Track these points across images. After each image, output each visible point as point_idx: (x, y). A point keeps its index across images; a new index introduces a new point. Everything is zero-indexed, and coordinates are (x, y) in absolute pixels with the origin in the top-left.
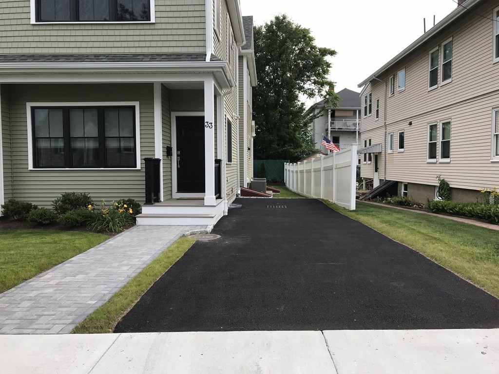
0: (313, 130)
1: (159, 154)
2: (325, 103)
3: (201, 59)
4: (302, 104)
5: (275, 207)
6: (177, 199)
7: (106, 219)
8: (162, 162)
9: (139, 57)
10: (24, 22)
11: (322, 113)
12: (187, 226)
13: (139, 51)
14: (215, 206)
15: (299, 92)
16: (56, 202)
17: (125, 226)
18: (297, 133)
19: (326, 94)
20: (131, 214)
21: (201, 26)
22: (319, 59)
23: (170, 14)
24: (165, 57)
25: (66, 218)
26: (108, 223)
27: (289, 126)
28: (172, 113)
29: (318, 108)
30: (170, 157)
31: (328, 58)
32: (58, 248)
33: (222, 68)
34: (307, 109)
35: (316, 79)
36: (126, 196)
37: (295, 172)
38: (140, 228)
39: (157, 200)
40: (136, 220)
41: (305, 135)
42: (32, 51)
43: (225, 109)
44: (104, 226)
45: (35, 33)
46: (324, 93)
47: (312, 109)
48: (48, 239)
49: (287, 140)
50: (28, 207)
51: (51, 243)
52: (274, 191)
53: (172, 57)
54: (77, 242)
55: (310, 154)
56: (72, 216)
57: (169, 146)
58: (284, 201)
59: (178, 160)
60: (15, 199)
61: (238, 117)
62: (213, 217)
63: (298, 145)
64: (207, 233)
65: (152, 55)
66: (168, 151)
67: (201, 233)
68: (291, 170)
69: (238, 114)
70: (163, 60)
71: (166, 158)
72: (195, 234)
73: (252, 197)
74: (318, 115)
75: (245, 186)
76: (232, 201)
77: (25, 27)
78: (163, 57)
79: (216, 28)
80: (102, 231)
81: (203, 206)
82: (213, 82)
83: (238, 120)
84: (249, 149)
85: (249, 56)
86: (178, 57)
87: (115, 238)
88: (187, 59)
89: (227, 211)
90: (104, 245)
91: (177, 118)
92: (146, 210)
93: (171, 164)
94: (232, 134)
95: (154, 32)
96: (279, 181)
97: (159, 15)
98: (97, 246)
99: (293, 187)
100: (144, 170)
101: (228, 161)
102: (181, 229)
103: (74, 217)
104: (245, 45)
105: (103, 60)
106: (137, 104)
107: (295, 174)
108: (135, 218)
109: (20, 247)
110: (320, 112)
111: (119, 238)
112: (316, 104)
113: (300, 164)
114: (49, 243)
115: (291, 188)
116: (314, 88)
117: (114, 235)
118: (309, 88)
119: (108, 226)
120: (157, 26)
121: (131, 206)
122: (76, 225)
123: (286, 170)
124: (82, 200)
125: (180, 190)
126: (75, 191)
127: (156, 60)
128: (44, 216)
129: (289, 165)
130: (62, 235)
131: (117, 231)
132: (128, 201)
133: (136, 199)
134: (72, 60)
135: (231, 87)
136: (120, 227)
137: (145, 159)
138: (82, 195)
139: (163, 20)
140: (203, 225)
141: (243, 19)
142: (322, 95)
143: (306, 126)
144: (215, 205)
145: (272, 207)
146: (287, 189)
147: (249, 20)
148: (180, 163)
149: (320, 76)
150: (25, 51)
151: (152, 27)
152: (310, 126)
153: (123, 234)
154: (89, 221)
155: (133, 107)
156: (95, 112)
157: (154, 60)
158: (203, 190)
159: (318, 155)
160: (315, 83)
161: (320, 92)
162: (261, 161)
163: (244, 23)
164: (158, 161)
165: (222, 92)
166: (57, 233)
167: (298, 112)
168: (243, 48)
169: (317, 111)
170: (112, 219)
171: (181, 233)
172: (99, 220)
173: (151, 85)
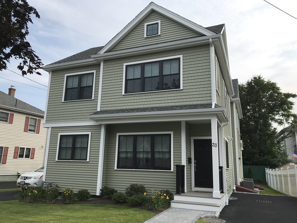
0: (285, 146)
1: (184, 162)
2: (292, 128)
3: (209, 107)
4: (274, 128)
5: (263, 201)
6: (195, 192)
7: (153, 202)
8: (185, 167)
9: (174, 108)
10: (119, 94)
11: (291, 134)
12: (202, 211)
13: (174, 104)
14: (220, 199)
15: (272, 121)
16: (127, 189)
17: (164, 207)
18: (274, 148)
19: (292, 122)
20: (167, 199)
21: (209, 89)
22: (285, 100)
23: (191, 84)
24: (188, 107)
25: (132, 200)
26: (155, 205)
27: (267, 143)
28: (191, 137)
29: (287, 131)
30: (190, 164)
31: (291, 99)
32: (128, 219)
33: (222, 111)
34: (278, 132)
35: (283, 112)
36: (165, 188)
37: (274, 175)
38: (173, 210)
39: (183, 192)
40: (170, 204)
41: (280, 149)
42: (122, 108)
43: (224, 135)
44: (153, 206)
45: (124, 99)
46: (290, 121)
47: (283, 132)
48: (122, 212)
49: (266, 152)
50: (113, 191)
51: (124, 215)
52: (260, 189)
53: (192, 107)
54: (138, 216)
55: (284, 163)
56: (135, 198)
57: (190, 157)
58: (269, 198)
59: (195, 166)
60: (107, 186)
61: (232, 139)
62: (219, 207)
63: (275, 157)
64: (216, 218)
65: (181, 106)
66: (189, 161)
67: (212, 217)
68: (271, 173)
69: (231, 136)
70: (187, 108)
71: (188, 165)
72: (208, 218)
73: (244, 193)
74: (288, 136)
75: (239, 184)
76: (230, 195)
77: (120, 97)
78: (187, 107)
79: (217, 89)
80: (151, 210)
81: (212, 198)
82: (217, 119)
83: (232, 141)
84: (240, 159)
85: (237, 102)
86: (195, 106)
87: (159, 215)
88: (201, 108)
89: (228, 202)
90: (153, 219)
91: (194, 140)
92: (176, 198)
93: (191, 168)
94: (229, 150)
95: (182, 94)
96: (262, 181)
97: (185, 85)
98: (149, 220)
99: (274, 186)
100: (175, 172)
101: (227, 168)
102: (199, 213)
103: (136, 199)
104: (234, 96)
105: (155, 110)
106: (172, 133)
107: (275, 177)
108: (170, 203)
109: (109, 216)
110: (289, 134)
111: (161, 215)
112: (285, 128)
113: (278, 170)
114: (123, 215)
115: (272, 187)
116: (283, 118)
117: (158, 213)
118: (279, 118)
119: (155, 207)
120: (184, 91)
121: (168, 195)
122: (137, 205)
123: (267, 173)
124: (141, 188)
125: (196, 185)
126: (137, 183)
127: (183, 109)
128: (121, 197)
129: (269, 170)
130: (129, 210)
131: (160, 210)
132: (166, 191)
133: (170, 190)
134: (140, 111)
135: (227, 121)
136: (162, 208)
137: (176, 166)
138: (140, 185)
139: (187, 88)
140: (213, 212)
141: (232, 81)
142: (289, 123)
143: (279, 143)
144: (220, 197)
145: (260, 201)
146: (269, 188)
147: (235, 81)
148: (196, 168)
149: (286, 111)
150: (119, 108)
151: (181, 91)
152: (282, 143)
153: (163, 213)
154: (144, 202)
155: (170, 135)
156: (150, 138)
157: (182, 109)
158: (212, 186)
159: (291, 164)
160: (283, 115)
161: (288, 121)
162: (248, 167)
163: (233, 83)
164: (184, 166)
165: (222, 125)
166: (127, 208)
167: (272, 134)
168: (233, 97)
169: (286, 134)
170: (157, 202)
171: (199, 216)
172: (150, 202)
173: (180, 122)
